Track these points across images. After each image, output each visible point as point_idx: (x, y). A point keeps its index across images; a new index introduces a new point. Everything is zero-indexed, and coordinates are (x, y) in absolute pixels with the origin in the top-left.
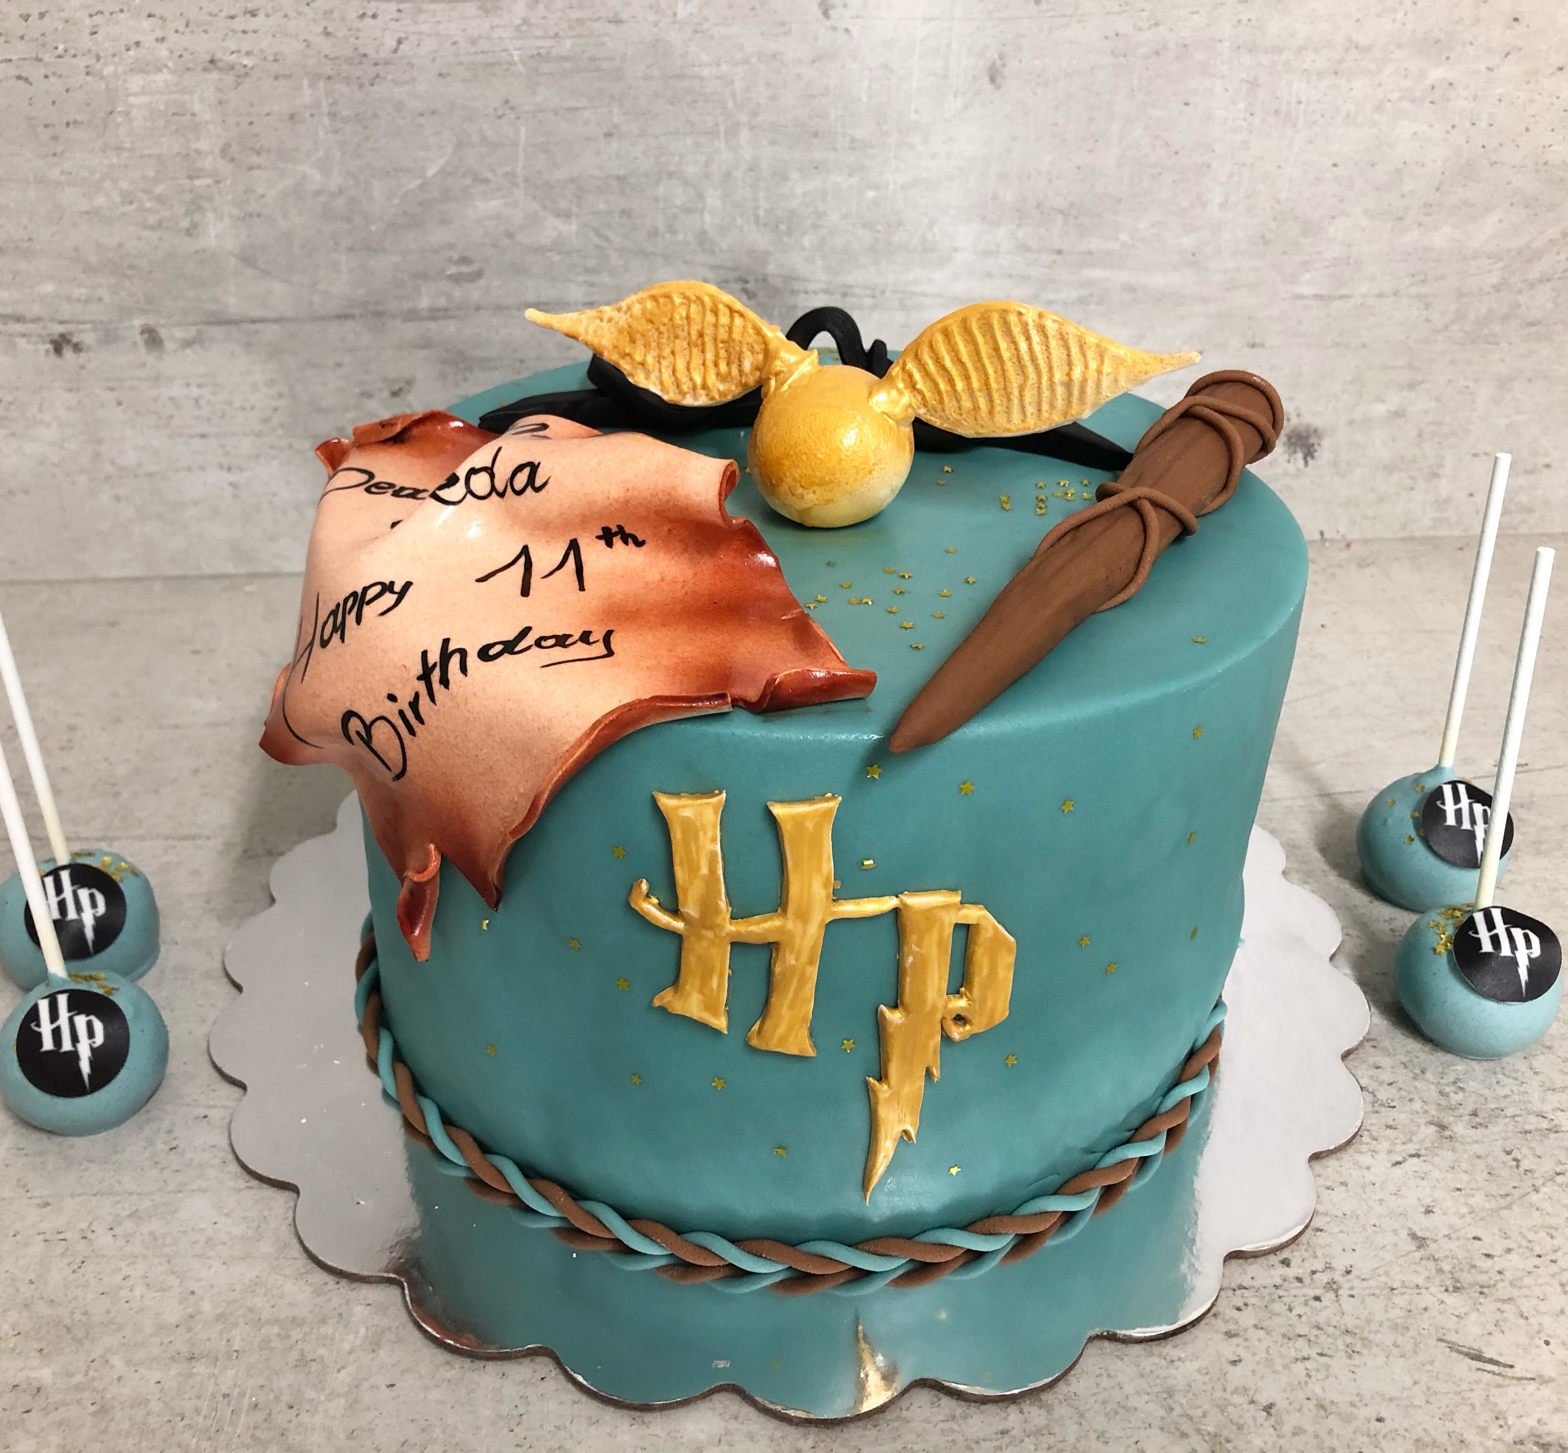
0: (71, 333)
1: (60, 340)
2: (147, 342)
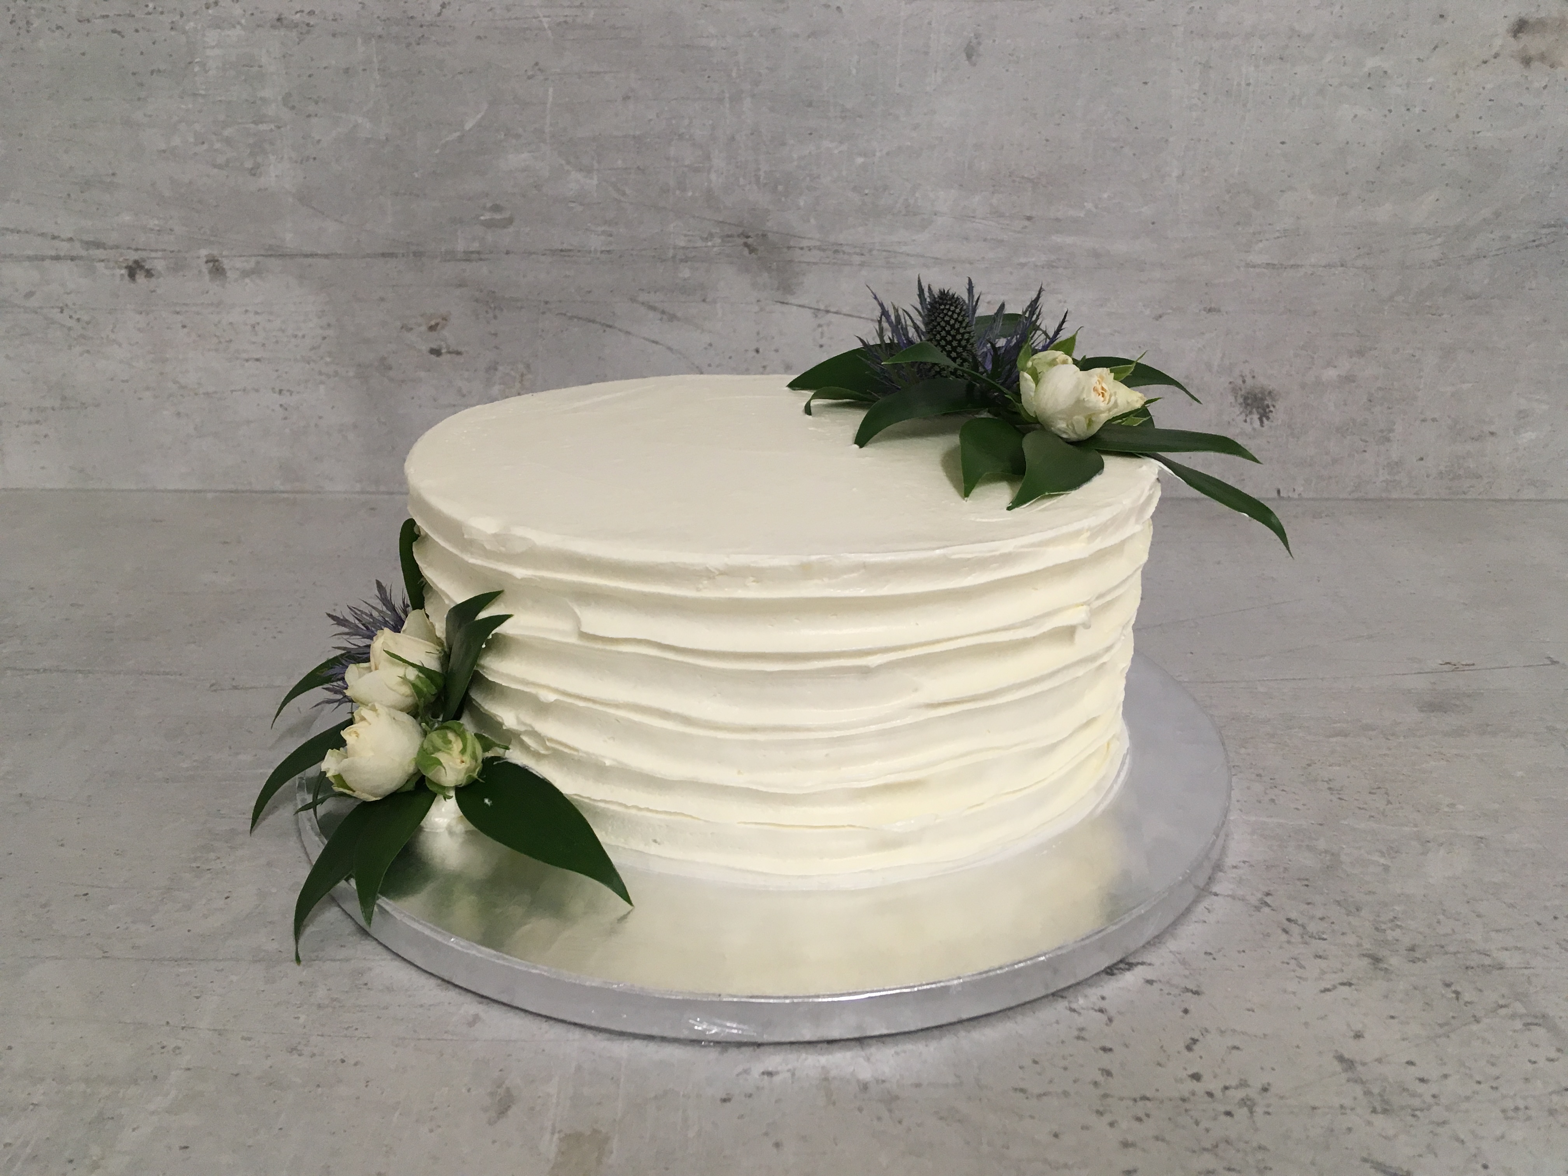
0: (144, 261)
1: (134, 266)
2: (210, 272)
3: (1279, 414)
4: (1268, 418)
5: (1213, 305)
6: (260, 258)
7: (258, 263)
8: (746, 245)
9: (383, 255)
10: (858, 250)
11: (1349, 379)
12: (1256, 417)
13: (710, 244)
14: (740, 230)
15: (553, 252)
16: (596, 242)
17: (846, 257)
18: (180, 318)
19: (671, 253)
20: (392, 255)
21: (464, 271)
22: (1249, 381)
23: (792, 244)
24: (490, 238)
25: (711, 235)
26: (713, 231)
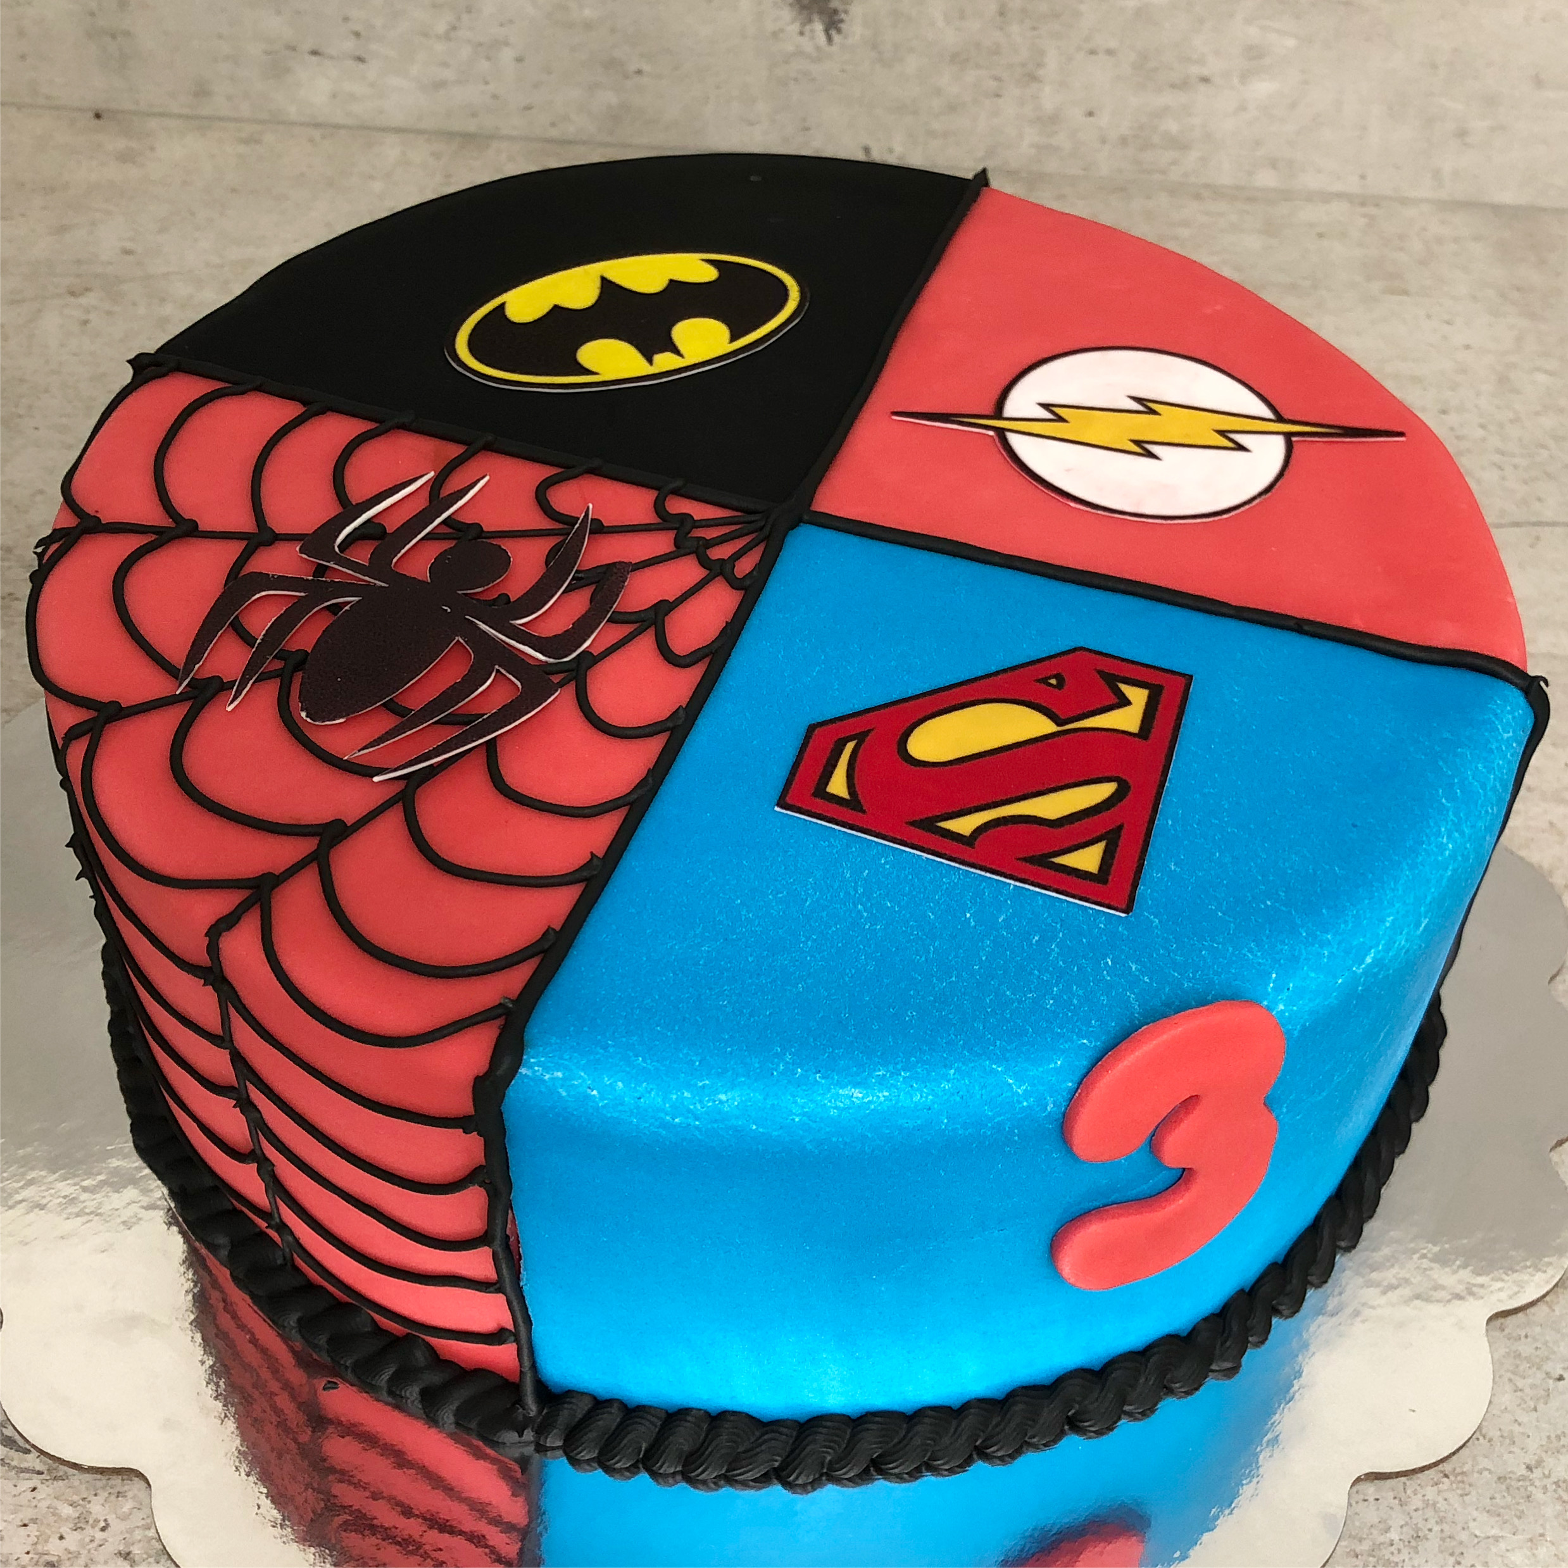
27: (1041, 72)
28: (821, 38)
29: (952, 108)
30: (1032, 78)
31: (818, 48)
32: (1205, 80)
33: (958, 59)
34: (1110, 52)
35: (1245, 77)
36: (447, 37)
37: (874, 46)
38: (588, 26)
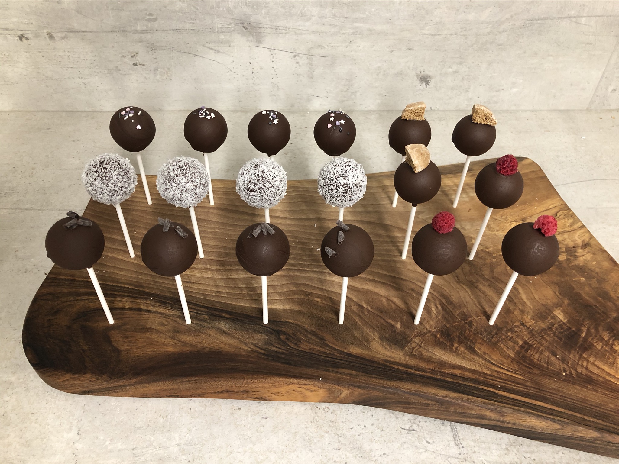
3: (432, 83)
4: (428, 85)
5: (411, 48)
6: (66, 33)
7: (66, 34)
8: (243, 27)
9: (111, 31)
10: (285, 28)
11: (456, 72)
12: (424, 84)
13: (230, 26)
14: (241, 21)
15: (173, 30)
16: (188, 26)
17: (280, 31)
18: (41, 54)
19: (216, 30)
20: (114, 31)
21: (142, 37)
22: (422, 73)
23: (260, 26)
24: (149, 25)
25: (231, 24)
26: (231, 22)
27: (469, 90)
28: (425, 86)
29: (450, 98)
30: (468, 91)
31: (424, 88)
32: (503, 89)
33: (453, 89)
34: (484, 85)
35: (511, 88)
36: (346, 91)
37: (436, 87)
38: (376, 87)
